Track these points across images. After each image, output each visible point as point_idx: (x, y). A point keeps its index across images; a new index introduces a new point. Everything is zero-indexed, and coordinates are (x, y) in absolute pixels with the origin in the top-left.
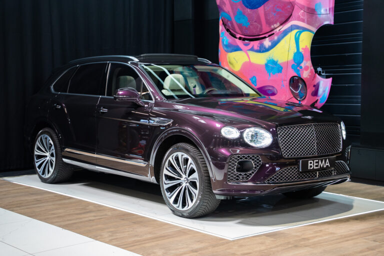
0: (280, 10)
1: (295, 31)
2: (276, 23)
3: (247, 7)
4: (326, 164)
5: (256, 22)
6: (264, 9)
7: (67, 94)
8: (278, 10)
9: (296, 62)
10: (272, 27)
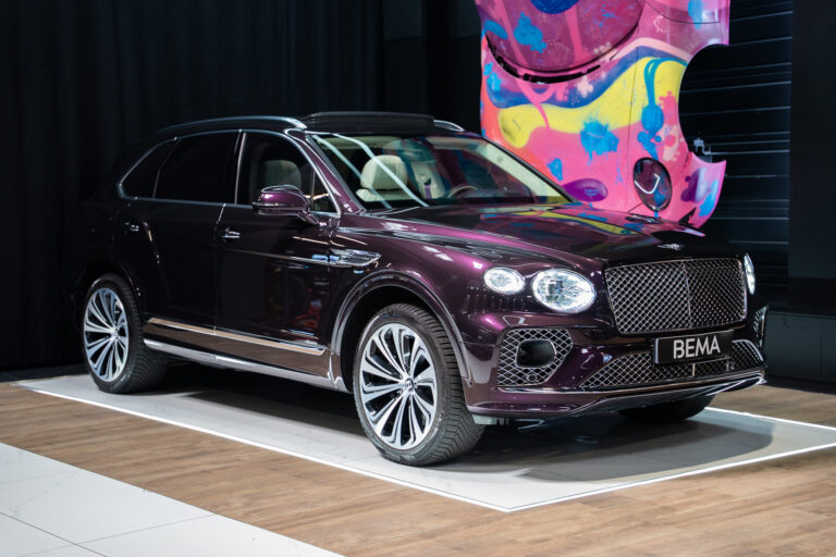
0: (612, 16)
1: (644, 62)
2: (603, 43)
3: (541, 9)
4: (713, 348)
5: (560, 41)
6: (578, 13)
7: (154, 199)
8: (608, 15)
9: (648, 127)
10: (596, 51)
